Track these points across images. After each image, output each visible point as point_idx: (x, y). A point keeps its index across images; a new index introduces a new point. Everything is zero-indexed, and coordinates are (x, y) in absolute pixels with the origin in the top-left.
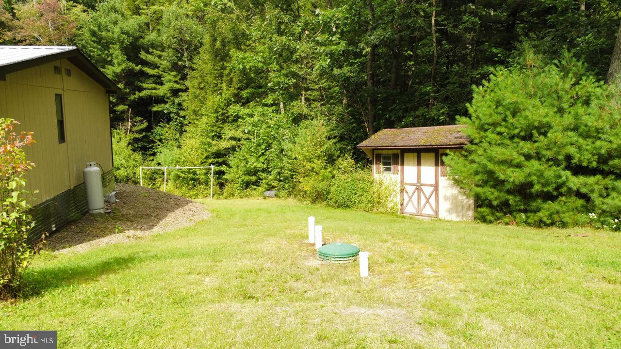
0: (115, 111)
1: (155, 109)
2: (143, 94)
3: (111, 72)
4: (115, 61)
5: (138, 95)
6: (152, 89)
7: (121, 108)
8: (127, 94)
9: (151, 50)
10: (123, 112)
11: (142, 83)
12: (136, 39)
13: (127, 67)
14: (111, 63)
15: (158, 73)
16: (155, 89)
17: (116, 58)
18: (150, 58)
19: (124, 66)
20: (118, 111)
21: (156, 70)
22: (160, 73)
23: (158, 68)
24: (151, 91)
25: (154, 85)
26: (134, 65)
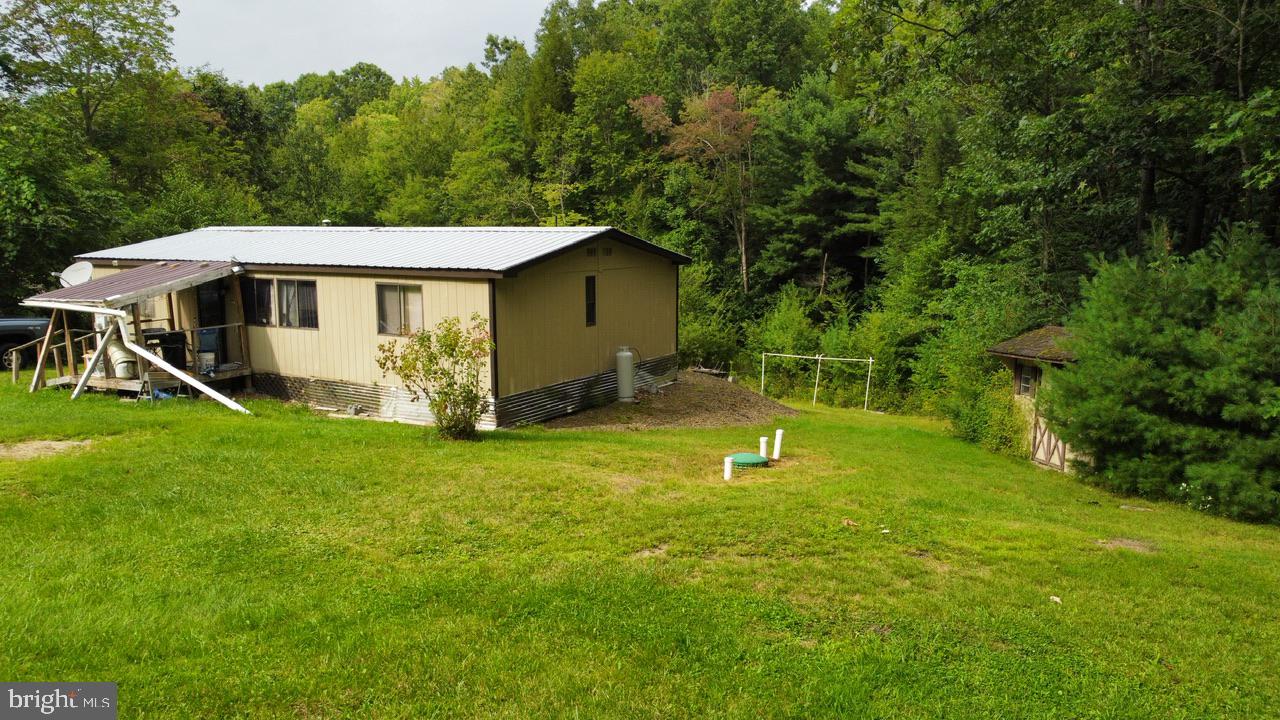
0: (803, 257)
1: (864, 255)
2: (848, 228)
3: (799, 196)
4: (806, 178)
5: (839, 231)
6: (861, 222)
7: (811, 252)
8: (821, 229)
9: (864, 157)
10: (816, 258)
11: (846, 211)
12: (842, 140)
13: (822, 187)
14: (801, 181)
15: (873, 194)
16: (866, 221)
17: (808, 173)
18: (861, 169)
19: (817, 185)
20: (807, 258)
21: (870, 190)
22: (876, 194)
23: (873, 185)
24: (857, 225)
25: (863, 215)
26: (834, 184)
